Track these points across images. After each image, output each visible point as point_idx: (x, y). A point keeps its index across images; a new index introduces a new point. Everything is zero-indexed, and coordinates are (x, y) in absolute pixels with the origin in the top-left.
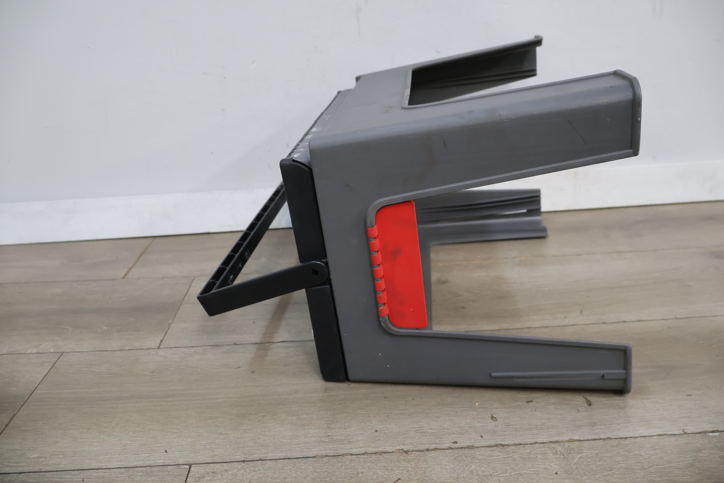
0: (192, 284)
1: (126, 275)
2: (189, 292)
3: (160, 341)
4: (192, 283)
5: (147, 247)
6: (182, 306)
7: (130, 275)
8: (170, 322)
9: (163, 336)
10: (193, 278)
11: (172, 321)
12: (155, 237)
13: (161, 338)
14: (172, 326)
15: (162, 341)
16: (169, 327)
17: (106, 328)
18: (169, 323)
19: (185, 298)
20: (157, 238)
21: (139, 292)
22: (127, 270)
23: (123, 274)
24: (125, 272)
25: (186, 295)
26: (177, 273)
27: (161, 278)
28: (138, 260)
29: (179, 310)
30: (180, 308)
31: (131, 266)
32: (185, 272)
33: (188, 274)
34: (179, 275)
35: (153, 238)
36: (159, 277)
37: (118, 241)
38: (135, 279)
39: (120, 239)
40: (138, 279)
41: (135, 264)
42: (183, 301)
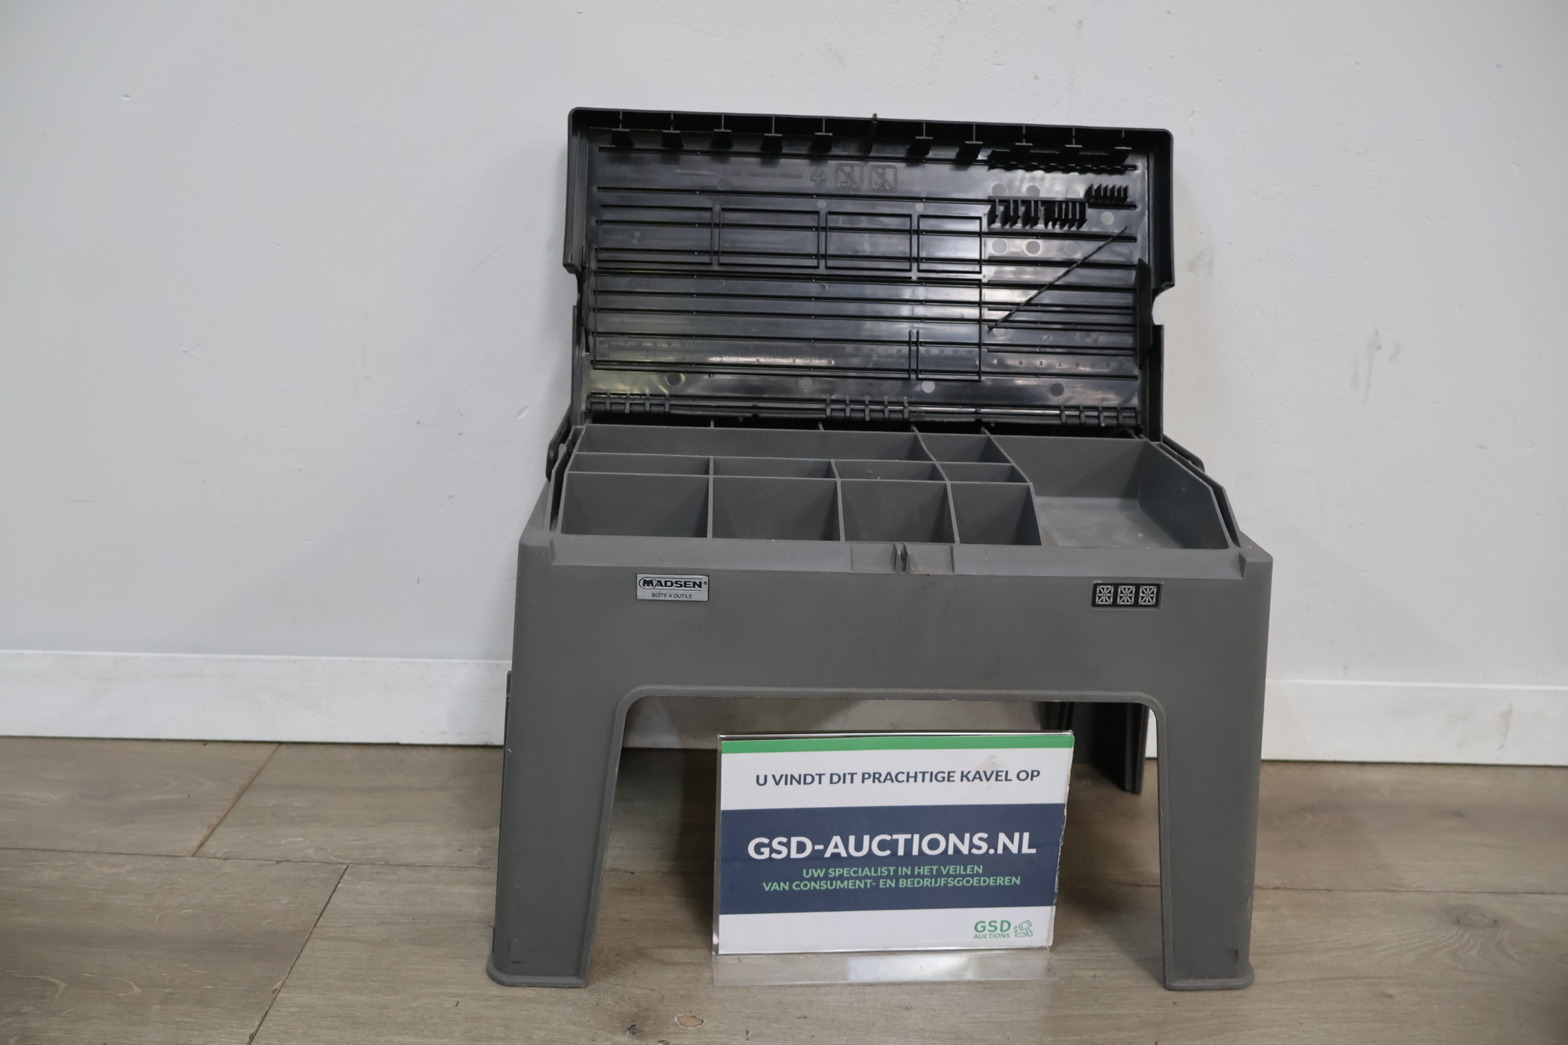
0: (340, 885)
1: (201, 845)
2: (328, 906)
3: (248, 1039)
4: (339, 883)
5: (259, 772)
6: (309, 944)
7: (211, 847)
8: (277, 986)
9: (258, 1023)
10: (345, 866)
11: (282, 986)
12: (280, 743)
13: (252, 1031)
14: (281, 995)
15: (252, 1037)
16: (274, 999)
17: (137, 990)
18: (276, 989)
19: (318, 924)
20: (283, 747)
21: (224, 896)
22: (205, 832)
23: (197, 843)
24: (201, 837)
25: (322, 913)
26: (311, 851)
27: (275, 862)
28: (232, 807)
29: (301, 954)
30: (303, 950)
31: (215, 822)
32: (330, 851)
33: (334, 856)
34: (316, 858)
35: (274, 747)
36: (271, 859)
37: (200, 746)
38: (220, 858)
39: (205, 742)
40: (225, 859)
41: (225, 816)
42: (313, 929)
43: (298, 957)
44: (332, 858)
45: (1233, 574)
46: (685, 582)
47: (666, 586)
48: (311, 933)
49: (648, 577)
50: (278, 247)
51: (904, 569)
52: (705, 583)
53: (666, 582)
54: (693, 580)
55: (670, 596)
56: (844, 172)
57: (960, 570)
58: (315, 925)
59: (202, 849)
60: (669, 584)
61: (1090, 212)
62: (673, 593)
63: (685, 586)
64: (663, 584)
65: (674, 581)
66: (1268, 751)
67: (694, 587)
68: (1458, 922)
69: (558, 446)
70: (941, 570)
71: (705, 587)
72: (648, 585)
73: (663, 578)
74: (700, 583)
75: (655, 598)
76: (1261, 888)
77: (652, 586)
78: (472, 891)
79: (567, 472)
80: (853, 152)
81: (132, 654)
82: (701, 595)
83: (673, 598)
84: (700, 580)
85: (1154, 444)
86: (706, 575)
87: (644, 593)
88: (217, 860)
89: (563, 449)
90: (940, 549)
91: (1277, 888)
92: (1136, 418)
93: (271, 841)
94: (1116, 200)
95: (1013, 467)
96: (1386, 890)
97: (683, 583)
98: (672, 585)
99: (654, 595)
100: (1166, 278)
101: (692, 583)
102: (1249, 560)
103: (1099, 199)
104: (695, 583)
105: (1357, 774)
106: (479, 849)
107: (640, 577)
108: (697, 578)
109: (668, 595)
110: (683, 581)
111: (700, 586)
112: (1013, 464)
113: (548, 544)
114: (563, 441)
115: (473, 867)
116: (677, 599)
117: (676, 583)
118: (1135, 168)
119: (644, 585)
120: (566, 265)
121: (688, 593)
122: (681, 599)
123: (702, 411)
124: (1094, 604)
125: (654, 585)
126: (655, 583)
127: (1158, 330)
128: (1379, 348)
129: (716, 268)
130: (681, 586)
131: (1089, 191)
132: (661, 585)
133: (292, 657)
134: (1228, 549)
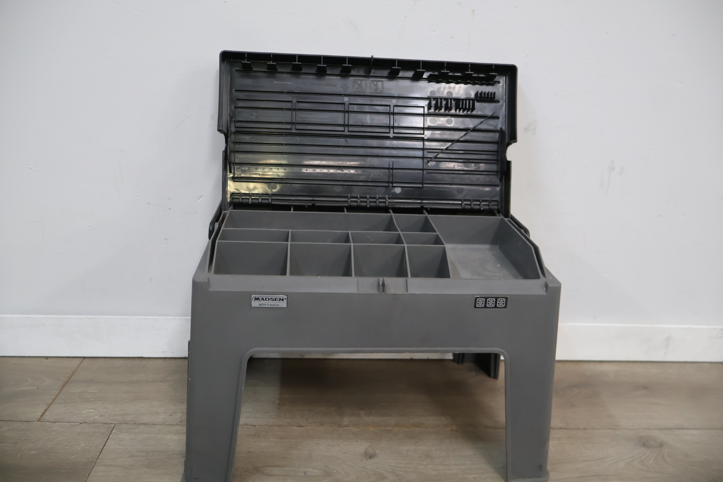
0: (110, 436)
1: (42, 416)
2: (105, 447)
4: (110, 435)
5: (73, 374)
6: (94, 469)
7: (48, 416)
10: (114, 425)
12: (85, 358)
19: (100, 457)
20: (86, 360)
21: (53, 443)
22: (45, 407)
23: (40, 414)
24: (42, 411)
25: (101, 451)
26: (97, 417)
27: (79, 424)
28: (59, 393)
29: (90, 474)
30: (91, 472)
31: (51, 401)
32: (106, 416)
33: (109, 420)
34: (99, 421)
35: (82, 359)
36: (77, 422)
37: (44, 360)
38: (51, 422)
39: (47, 358)
40: (54, 422)
41: (55, 399)
42: (97, 460)
43: (88, 476)
44: (108, 421)
45: (542, 292)
46: (275, 299)
47: (266, 300)
48: (96, 463)
49: (257, 296)
50: (75, 117)
51: (383, 291)
52: (285, 299)
53: (266, 299)
54: (279, 298)
55: (268, 305)
56: (357, 83)
57: (411, 291)
58: (98, 458)
59: (43, 417)
60: (267, 299)
61: (477, 104)
62: (269, 304)
63: (275, 300)
64: (265, 299)
65: (270, 298)
66: (558, 357)
67: (280, 301)
68: (644, 445)
69: (215, 224)
70: (401, 291)
71: (285, 301)
72: (257, 300)
73: (264, 297)
74: (283, 299)
75: (261, 306)
76: (553, 429)
77: (259, 300)
78: (176, 437)
79: (217, 241)
80: (362, 73)
81: (9, 316)
82: (283, 304)
83: (269, 306)
84: (283, 298)
85: (506, 219)
86: (286, 295)
87: (255, 304)
88: (50, 423)
89: (217, 225)
90: (401, 280)
91: (560, 428)
92: (497, 205)
93: (77, 412)
94: (490, 98)
95: (437, 235)
96: (611, 429)
97: (274, 299)
98: (269, 300)
99: (260, 305)
100: (513, 138)
101: (279, 299)
102: (550, 285)
103: (481, 98)
104: (280, 299)
105: (599, 367)
106: (180, 414)
107: (253, 296)
108: (281, 296)
109: (267, 305)
110: (274, 298)
111: (283, 300)
112: (438, 233)
113: (207, 281)
114: (217, 221)
115: (177, 424)
116: (272, 306)
117: (271, 299)
118: (499, 82)
119: (255, 300)
120: (219, 130)
121: (277, 303)
122: (273, 307)
123: (287, 202)
124: (475, 307)
125: (260, 300)
126: (260, 299)
127: (509, 163)
128: (614, 169)
129: (294, 131)
130: (273, 300)
131: (476, 94)
132: (264, 300)
133: (89, 316)
134: (540, 280)
